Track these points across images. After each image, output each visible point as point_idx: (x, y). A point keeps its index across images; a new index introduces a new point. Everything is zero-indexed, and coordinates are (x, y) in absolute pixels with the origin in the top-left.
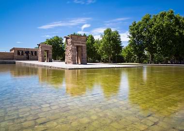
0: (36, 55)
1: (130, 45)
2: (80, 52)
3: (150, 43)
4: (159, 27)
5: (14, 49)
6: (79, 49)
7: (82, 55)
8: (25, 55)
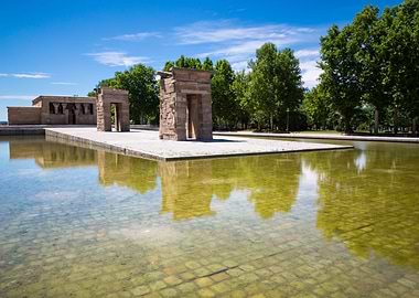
0: (92, 113)
1: (324, 87)
2: (195, 110)
3: (375, 81)
4: (398, 40)
5: (41, 98)
6: (194, 102)
7: (200, 117)
8: (67, 112)
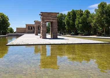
8: (33, 29)
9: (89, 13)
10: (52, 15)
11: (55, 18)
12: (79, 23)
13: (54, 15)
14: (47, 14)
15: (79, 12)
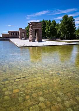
5: (9, 31)
7: (39, 36)
8: (15, 35)
9: (55, 23)
10: (38, 25)
11: (40, 27)
12: (48, 31)
13: (40, 24)
14: (35, 23)
15: (48, 22)
